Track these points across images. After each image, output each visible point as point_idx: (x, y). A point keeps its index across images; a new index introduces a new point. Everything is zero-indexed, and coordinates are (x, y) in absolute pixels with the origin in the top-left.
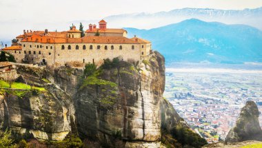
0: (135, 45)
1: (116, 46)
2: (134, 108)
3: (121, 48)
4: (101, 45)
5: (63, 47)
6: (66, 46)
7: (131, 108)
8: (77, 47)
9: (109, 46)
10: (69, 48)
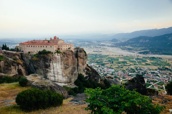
0: (52, 46)
1: (45, 46)
2: (49, 70)
3: (46, 47)
4: (39, 46)
5: (27, 46)
6: (28, 46)
7: (47, 69)
8: (32, 46)
9: (42, 46)
10: (29, 46)
